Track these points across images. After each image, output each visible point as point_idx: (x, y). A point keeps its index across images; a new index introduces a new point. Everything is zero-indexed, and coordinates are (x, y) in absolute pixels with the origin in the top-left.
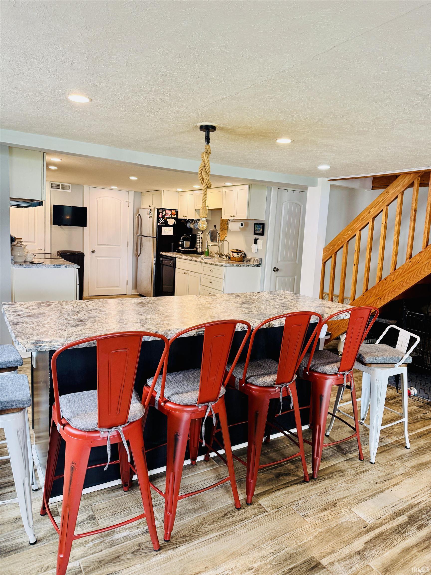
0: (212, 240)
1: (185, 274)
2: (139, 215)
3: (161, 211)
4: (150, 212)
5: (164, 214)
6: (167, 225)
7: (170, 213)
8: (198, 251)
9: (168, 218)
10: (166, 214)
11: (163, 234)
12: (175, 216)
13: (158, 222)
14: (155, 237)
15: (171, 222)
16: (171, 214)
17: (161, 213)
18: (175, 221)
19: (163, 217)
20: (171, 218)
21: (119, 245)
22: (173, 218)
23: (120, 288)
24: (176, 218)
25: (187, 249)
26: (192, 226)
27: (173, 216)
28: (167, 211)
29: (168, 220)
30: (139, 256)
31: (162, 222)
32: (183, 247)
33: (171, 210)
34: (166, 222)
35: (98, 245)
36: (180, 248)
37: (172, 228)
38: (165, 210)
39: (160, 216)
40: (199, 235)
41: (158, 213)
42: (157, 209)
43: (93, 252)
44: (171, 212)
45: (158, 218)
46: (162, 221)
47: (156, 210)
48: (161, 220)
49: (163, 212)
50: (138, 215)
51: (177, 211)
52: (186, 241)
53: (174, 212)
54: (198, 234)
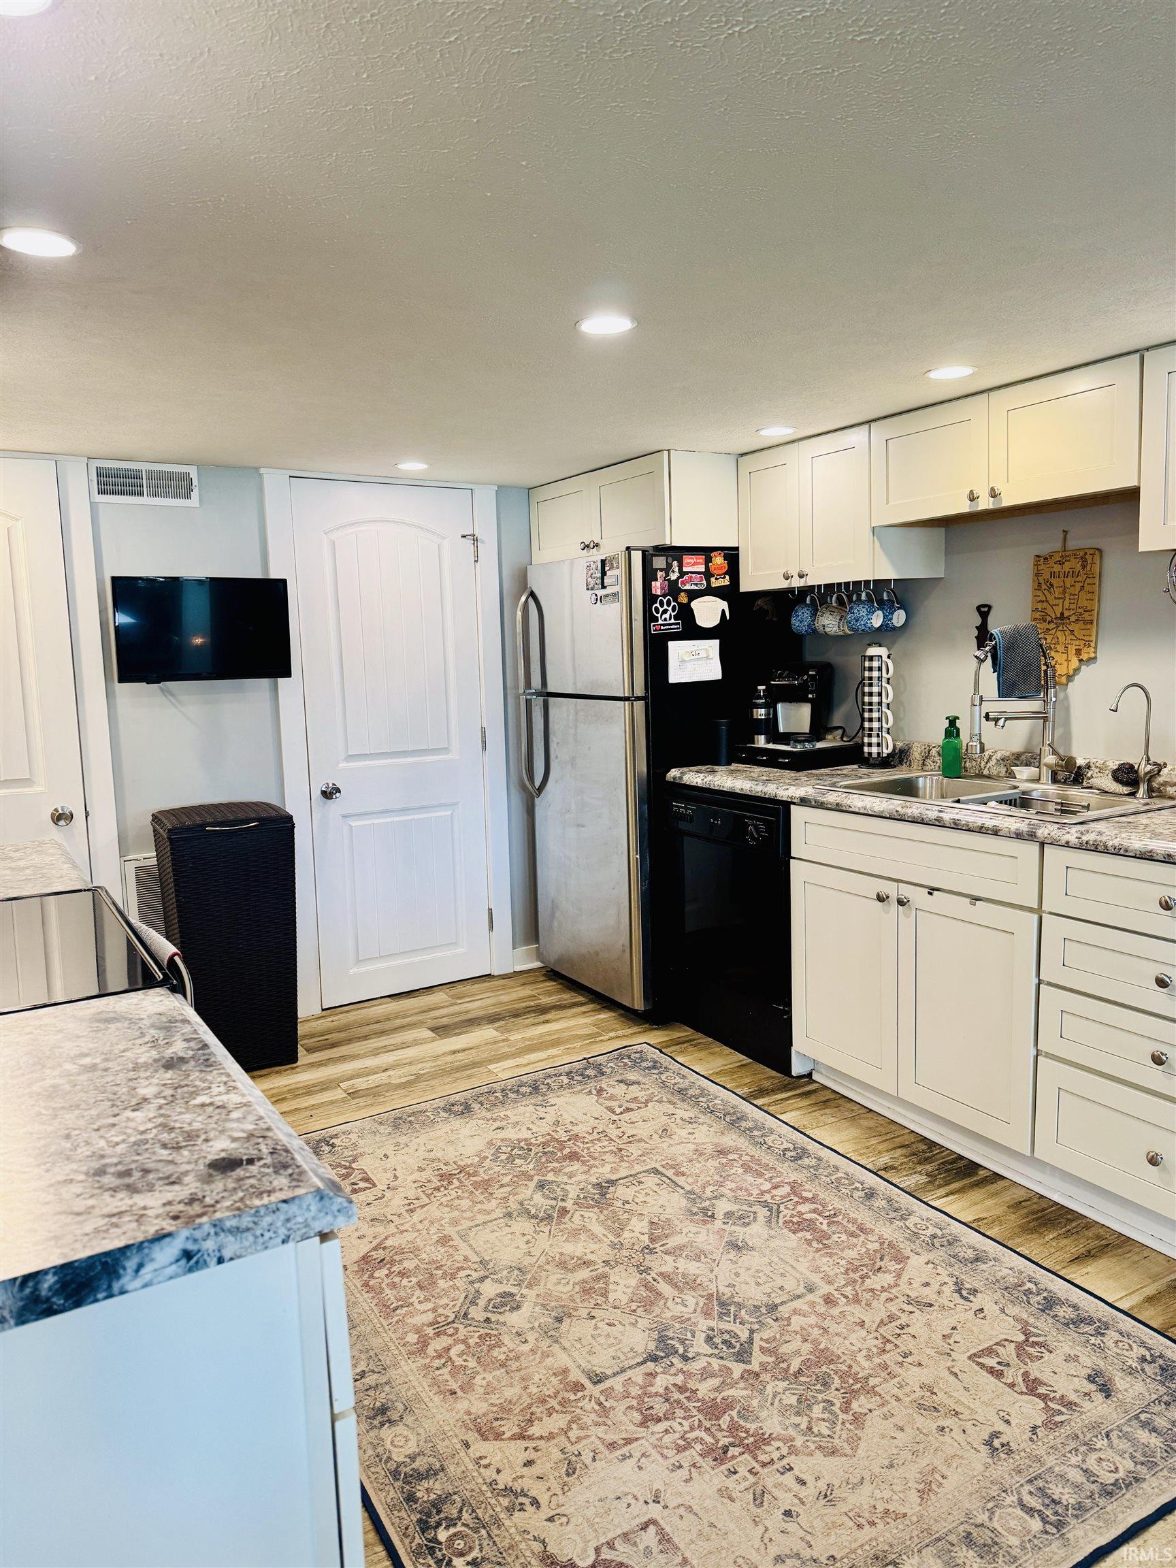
0: (1006, 691)
1: (880, 899)
2: (532, 595)
3: (659, 562)
4: (604, 573)
5: (674, 576)
6: (692, 631)
7: (702, 568)
8: (874, 750)
9: (693, 595)
10: (682, 574)
11: (676, 675)
12: (726, 581)
13: (649, 618)
14: (638, 699)
15: (709, 612)
16: (708, 575)
17: (660, 574)
18: (724, 605)
19: (673, 589)
20: (710, 591)
21: (446, 750)
22: (719, 593)
23: (460, 950)
24: (730, 593)
25: (808, 746)
26: (829, 623)
27: (715, 583)
28: (687, 559)
29: (695, 605)
30: (540, 789)
31: (666, 617)
32: (774, 735)
33: (706, 552)
34: (686, 614)
35: (350, 758)
36: (761, 741)
37: (716, 643)
38: (676, 553)
39: (657, 587)
40: (875, 664)
41: (649, 575)
42: (644, 552)
43: (328, 794)
44: (708, 561)
45: (649, 599)
46: (665, 611)
47: (637, 557)
48: (661, 610)
49: (669, 567)
50: (523, 599)
51: (732, 555)
52: (783, 701)
53: (718, 560)
54: (871, 658)
